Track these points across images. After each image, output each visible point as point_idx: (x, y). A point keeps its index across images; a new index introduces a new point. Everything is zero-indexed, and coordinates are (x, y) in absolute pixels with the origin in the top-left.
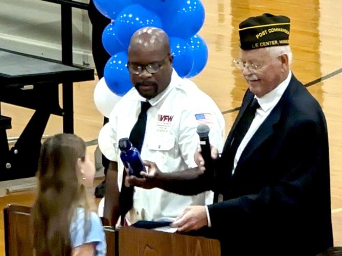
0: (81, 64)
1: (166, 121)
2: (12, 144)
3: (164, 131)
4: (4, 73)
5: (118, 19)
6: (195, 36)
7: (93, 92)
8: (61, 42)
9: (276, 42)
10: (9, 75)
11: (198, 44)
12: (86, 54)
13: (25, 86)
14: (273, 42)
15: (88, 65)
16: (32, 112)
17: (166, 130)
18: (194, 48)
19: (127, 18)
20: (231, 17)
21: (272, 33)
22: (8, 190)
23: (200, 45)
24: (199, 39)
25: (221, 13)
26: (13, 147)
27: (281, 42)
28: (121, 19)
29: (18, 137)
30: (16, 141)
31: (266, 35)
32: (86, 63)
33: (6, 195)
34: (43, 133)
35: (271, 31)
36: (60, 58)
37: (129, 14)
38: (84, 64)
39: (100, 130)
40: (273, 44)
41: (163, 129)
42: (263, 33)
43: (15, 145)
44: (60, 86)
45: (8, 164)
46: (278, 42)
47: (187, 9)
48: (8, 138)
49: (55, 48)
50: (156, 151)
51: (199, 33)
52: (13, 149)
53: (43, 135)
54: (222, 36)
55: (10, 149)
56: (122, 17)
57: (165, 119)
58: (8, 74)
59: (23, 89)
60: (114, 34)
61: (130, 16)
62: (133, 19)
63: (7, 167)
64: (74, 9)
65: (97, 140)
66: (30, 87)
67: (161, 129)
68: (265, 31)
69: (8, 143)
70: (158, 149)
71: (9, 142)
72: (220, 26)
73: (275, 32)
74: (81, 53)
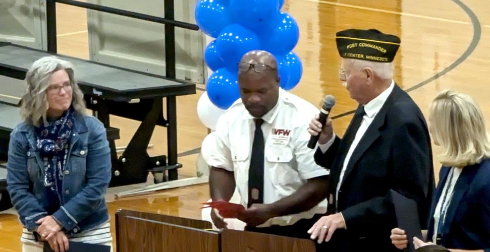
0: (184, 79)
1: (282, 135)
2: (120, 153)
3: (280, 144)
4: (113, 88)
5: (219, 37)
6: (291, 53)
7: (197, 105)
8: (164, 59)
9: (362, 56)
10: (117, 90)
11: (293, 61)
12: (188, 70)
13: (132, 100)
14: (359, 55)
15: (190, 80)
16: (138, 123)
17: (282, 143)
18: (290, 64)
19: (227, 37)
20: (319, 34)
21: (362, 47)
22: (117, 195)
23: (296, 61)
24: (294, 55)
25: (310, 31)
26: (121, 156)
27: (367, 57)
28: (222, 37)
29: (126, 147)
30: (124, 150)
31: (355, 47)
32: (188, 78)
33: (115, 200)
34: (148, 143)
35: (362, 45)
36: (164, 74)
37: (229, 33)
38: (186, 79)
39: (203, 140)
40: (359, 57)
41: (279, 142)
42: (353, 45)
43: (123, 154)
44: (165, 100)
45: (117, 171)
46: (365, 57)
47: (283, 28)
48: (117, 148)
49: (160, 64)
50: (275, 163)
51: (293, 50)
52: (121, 158)
53: (149, 145)
54: (312, 52)
55: (118, 158)
56: (222, 35)
57: (280, 133)
58: (116, 88)
59: (130, 102)
60: (215, 52)
61: (231, 34)
62: (233, 37)
63: (116, 175)
64: (177, 29)
65: (200, 149)
66: (136, 101)
67: (277, 142)
68: (356, 44)
69: (116, 153)
70: (276, 161)
71: (117, 151)
72: (310, 43)
73: (366, 48)
74: (184, 69)
